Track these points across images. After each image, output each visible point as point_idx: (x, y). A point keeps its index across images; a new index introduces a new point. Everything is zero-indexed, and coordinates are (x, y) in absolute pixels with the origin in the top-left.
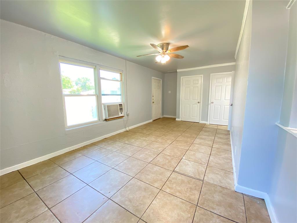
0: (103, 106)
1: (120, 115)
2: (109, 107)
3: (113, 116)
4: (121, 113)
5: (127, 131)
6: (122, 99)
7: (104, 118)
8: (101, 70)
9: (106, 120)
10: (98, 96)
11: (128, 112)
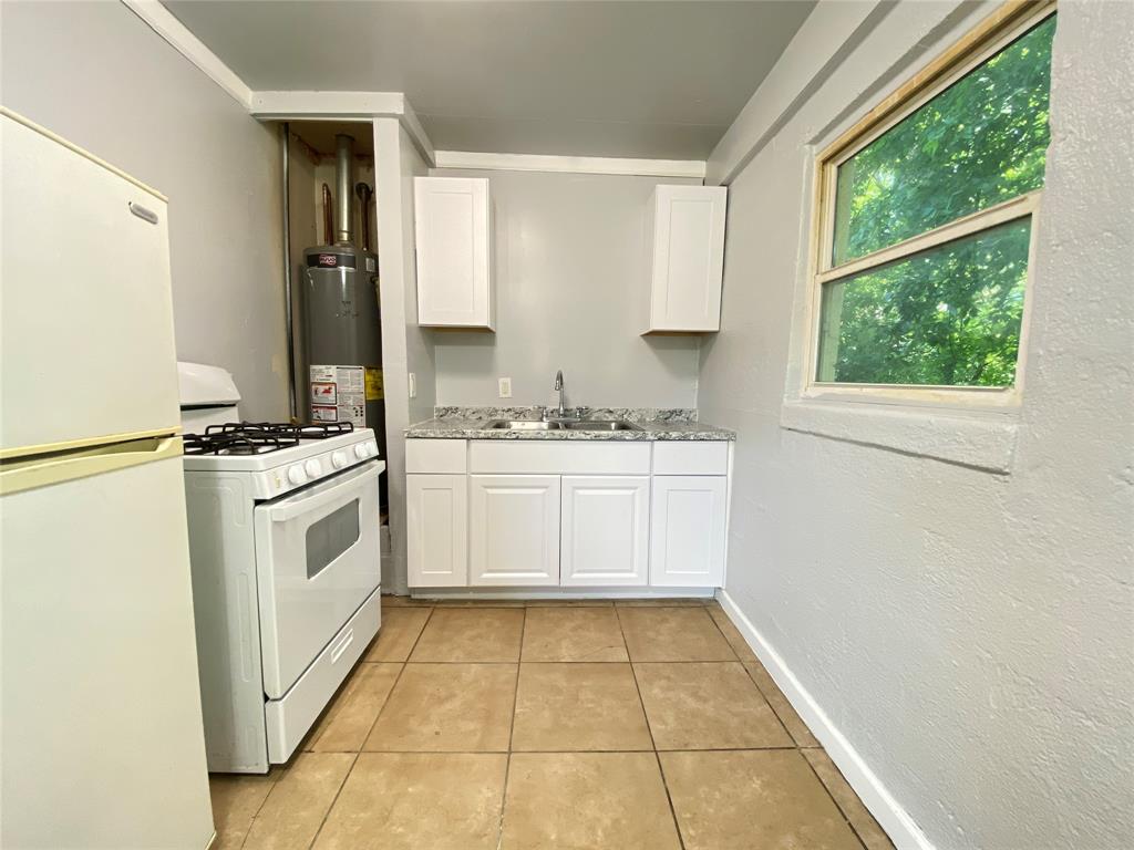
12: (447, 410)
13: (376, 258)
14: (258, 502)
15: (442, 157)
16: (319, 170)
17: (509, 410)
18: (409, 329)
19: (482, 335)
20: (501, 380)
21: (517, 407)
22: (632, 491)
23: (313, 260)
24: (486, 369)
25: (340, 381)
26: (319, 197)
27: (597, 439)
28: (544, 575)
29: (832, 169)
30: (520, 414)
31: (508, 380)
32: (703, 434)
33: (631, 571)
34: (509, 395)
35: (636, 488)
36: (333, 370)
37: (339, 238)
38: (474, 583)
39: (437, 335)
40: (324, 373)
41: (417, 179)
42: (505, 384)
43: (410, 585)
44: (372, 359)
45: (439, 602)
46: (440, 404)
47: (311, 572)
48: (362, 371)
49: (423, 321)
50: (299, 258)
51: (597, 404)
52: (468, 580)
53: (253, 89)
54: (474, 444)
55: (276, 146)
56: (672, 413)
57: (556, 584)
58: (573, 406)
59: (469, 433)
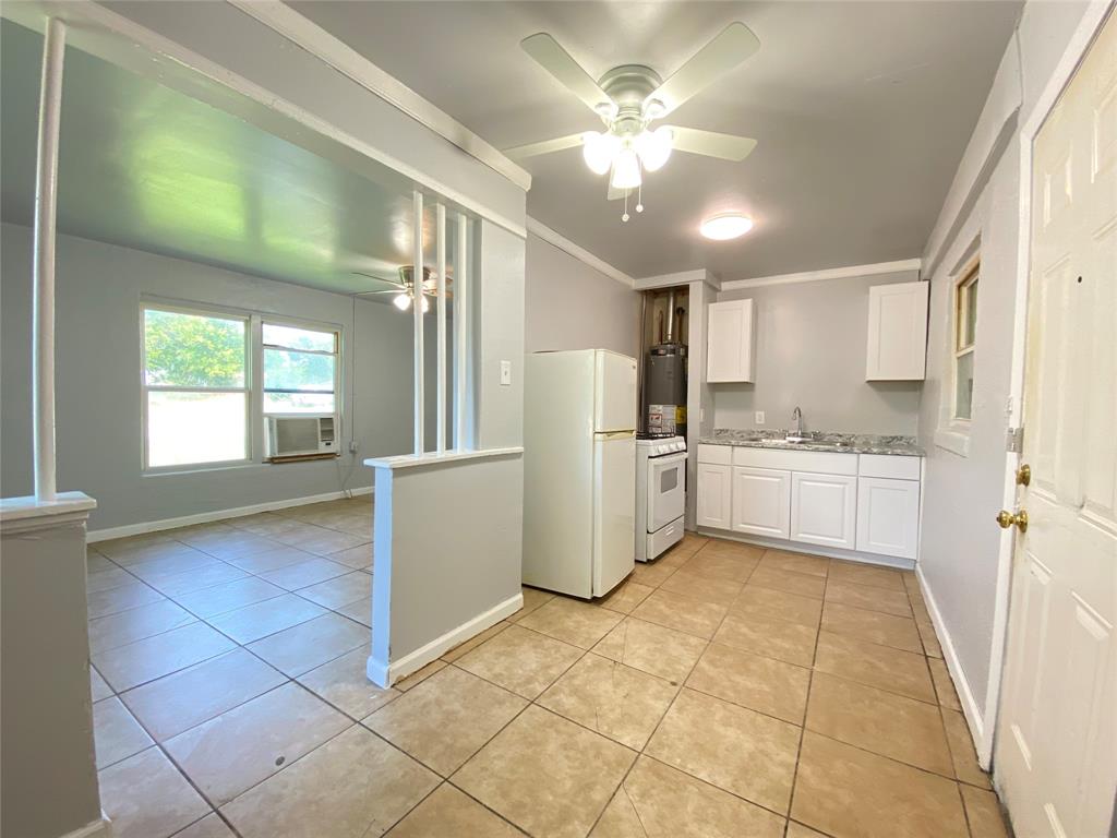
0: (266, 420)
1: (323, 449)
2: (283, 426)
3: (297, 449)
4: (328, 444)
5: (348, 499)
6: (337, 404)
7: (268, 454)
8: (267, 323)
9: (272, 460)
10: (250, 393)
11: (353, 443)
12: (721, 430)
13: (687, 348)
14: (650, 457)
15: (725, 286)
16: (657, 301)
17: (762, 432)
18: (702, 384)
19: (745, 387)
20: (757, 413)
21: (768, 430)
22: (842, 486)
23: (655, 352)
24: (749, 406)
25: (665, 413)
26: (656, 314)
27: (817, 450)
28: (779, 531)
29: (965, 290)
30: (770, 435)
31: (762, 413)
32: (899, 451)
33: (842, 538)
34: (762, 422)
35: (845, 484)
36: (661, 407)
37: (667, 339)
38: (735, 529)
39: (716, 387)
40: (656, 409)
41: (711, 305)
42: (760, 416)
43: (698, 524)
44: (682, 400)
45: (713, 538)
46: (717, 427)
47: (662, 492)
48: (675, 408)
49: (709, 380)
50: (647, 350)
51: (827, 431)
52: (731, 526)
53: (635, 278)
54: (736, 449)
55: (640, 301)
56: (893, 438)
57: (787, 538)
58: (809, 431)
59: (733, 442)
